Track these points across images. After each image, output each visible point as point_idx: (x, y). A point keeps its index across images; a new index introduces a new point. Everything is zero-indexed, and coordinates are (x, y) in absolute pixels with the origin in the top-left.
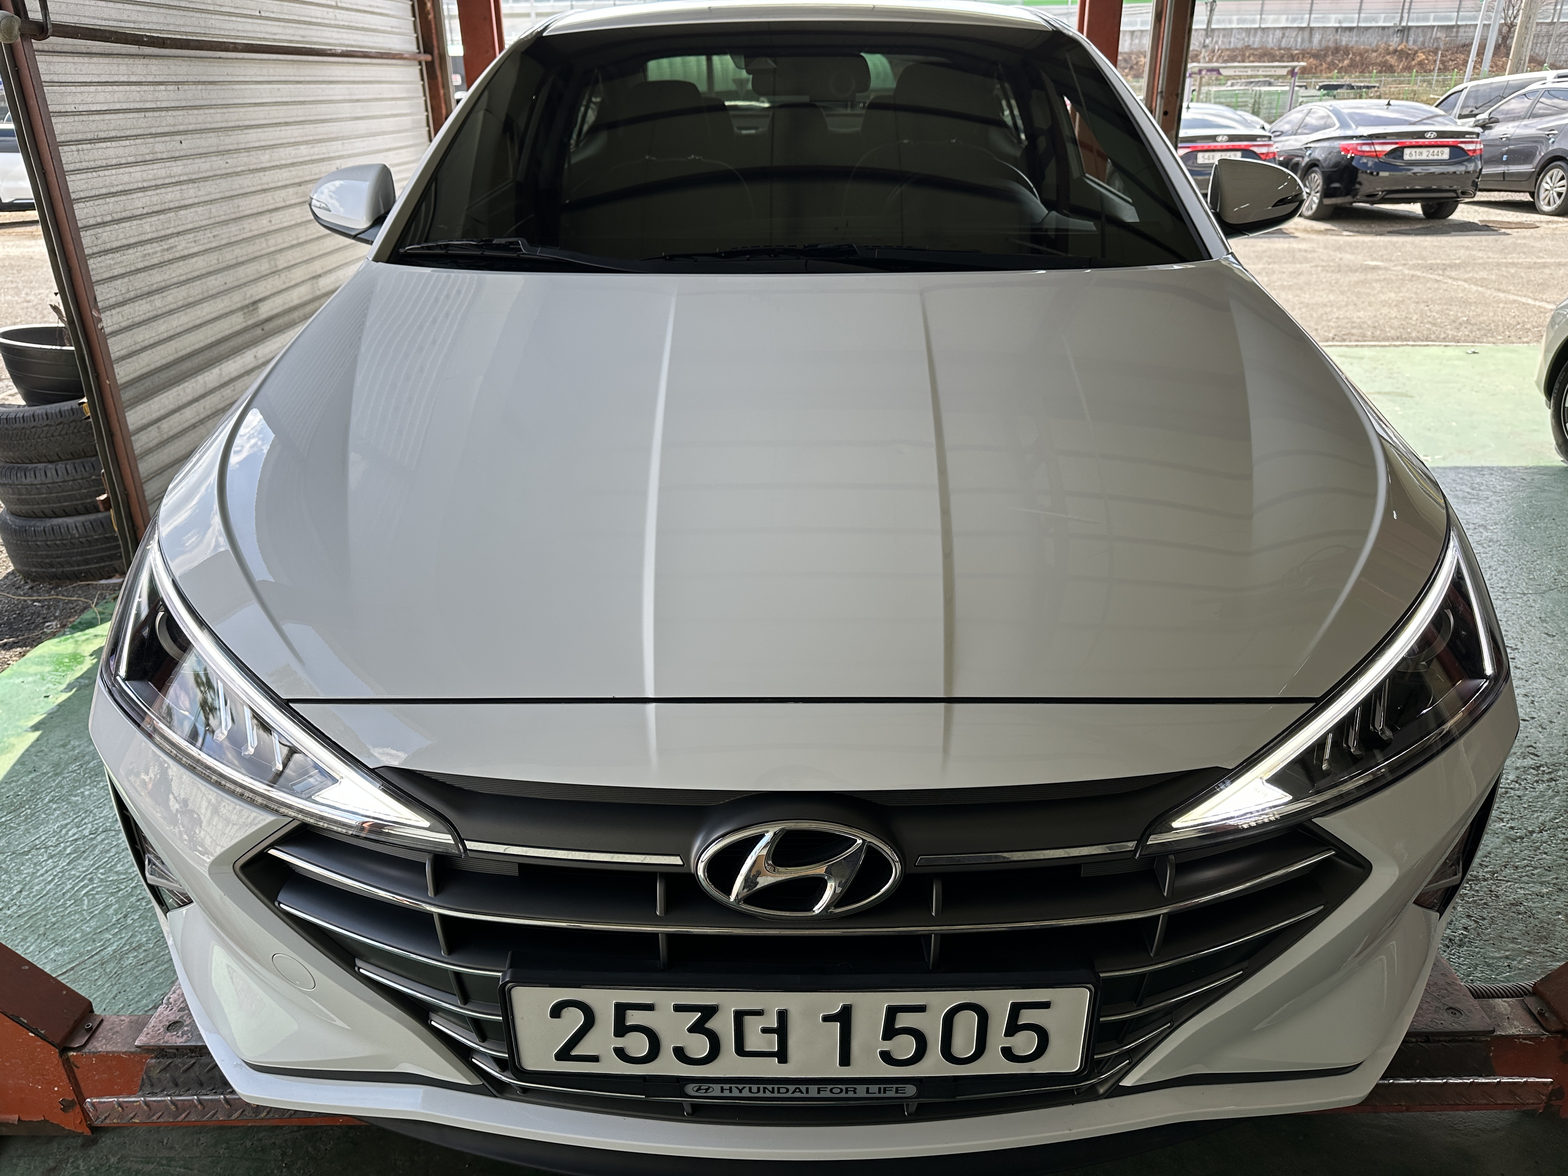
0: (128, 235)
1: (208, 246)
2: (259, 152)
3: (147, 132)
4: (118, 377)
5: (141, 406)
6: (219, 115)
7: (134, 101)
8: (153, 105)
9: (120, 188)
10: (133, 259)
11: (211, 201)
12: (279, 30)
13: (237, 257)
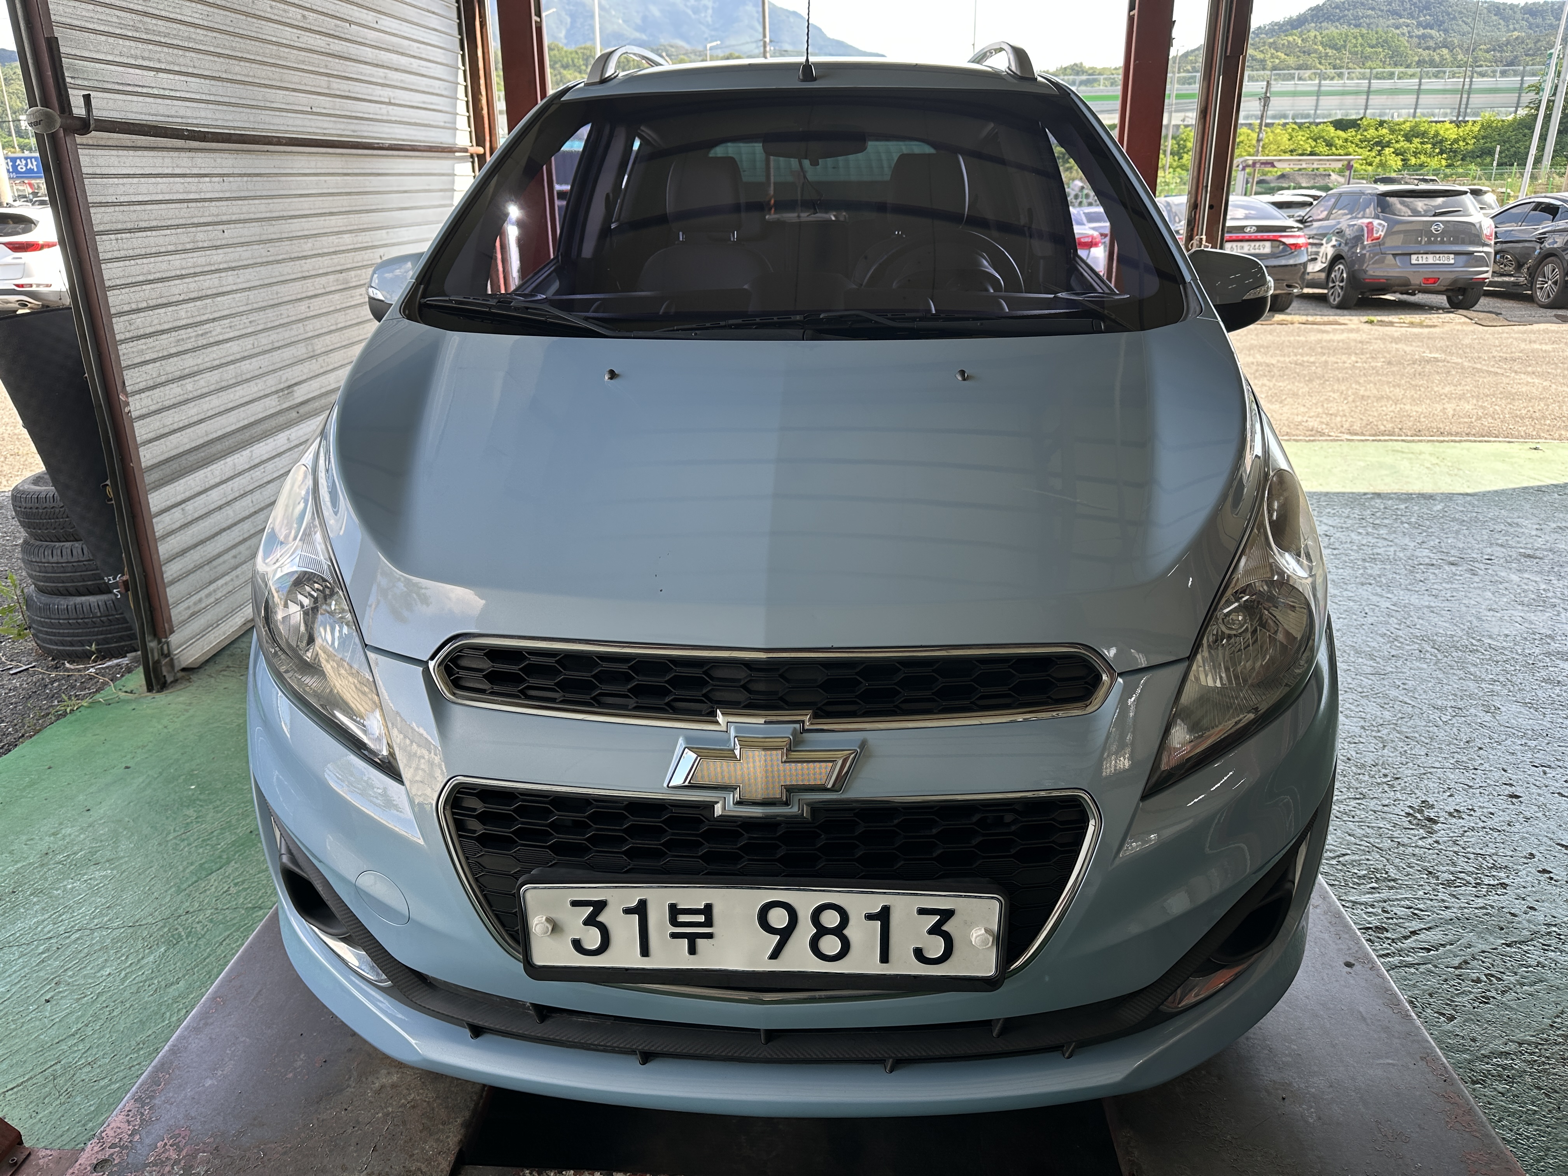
0: (162, 321)
1: (244, 332)
2: (302, 241)
3: (189, 222)
4: (143, 460)
5: (166, 488)
6: (263, 206)
7: (177, 192)
8: (197, 196)
9: (158, 275)
10: (166, 342)
11: (250, 289)
12: (331, 125)
13: (273, 342)
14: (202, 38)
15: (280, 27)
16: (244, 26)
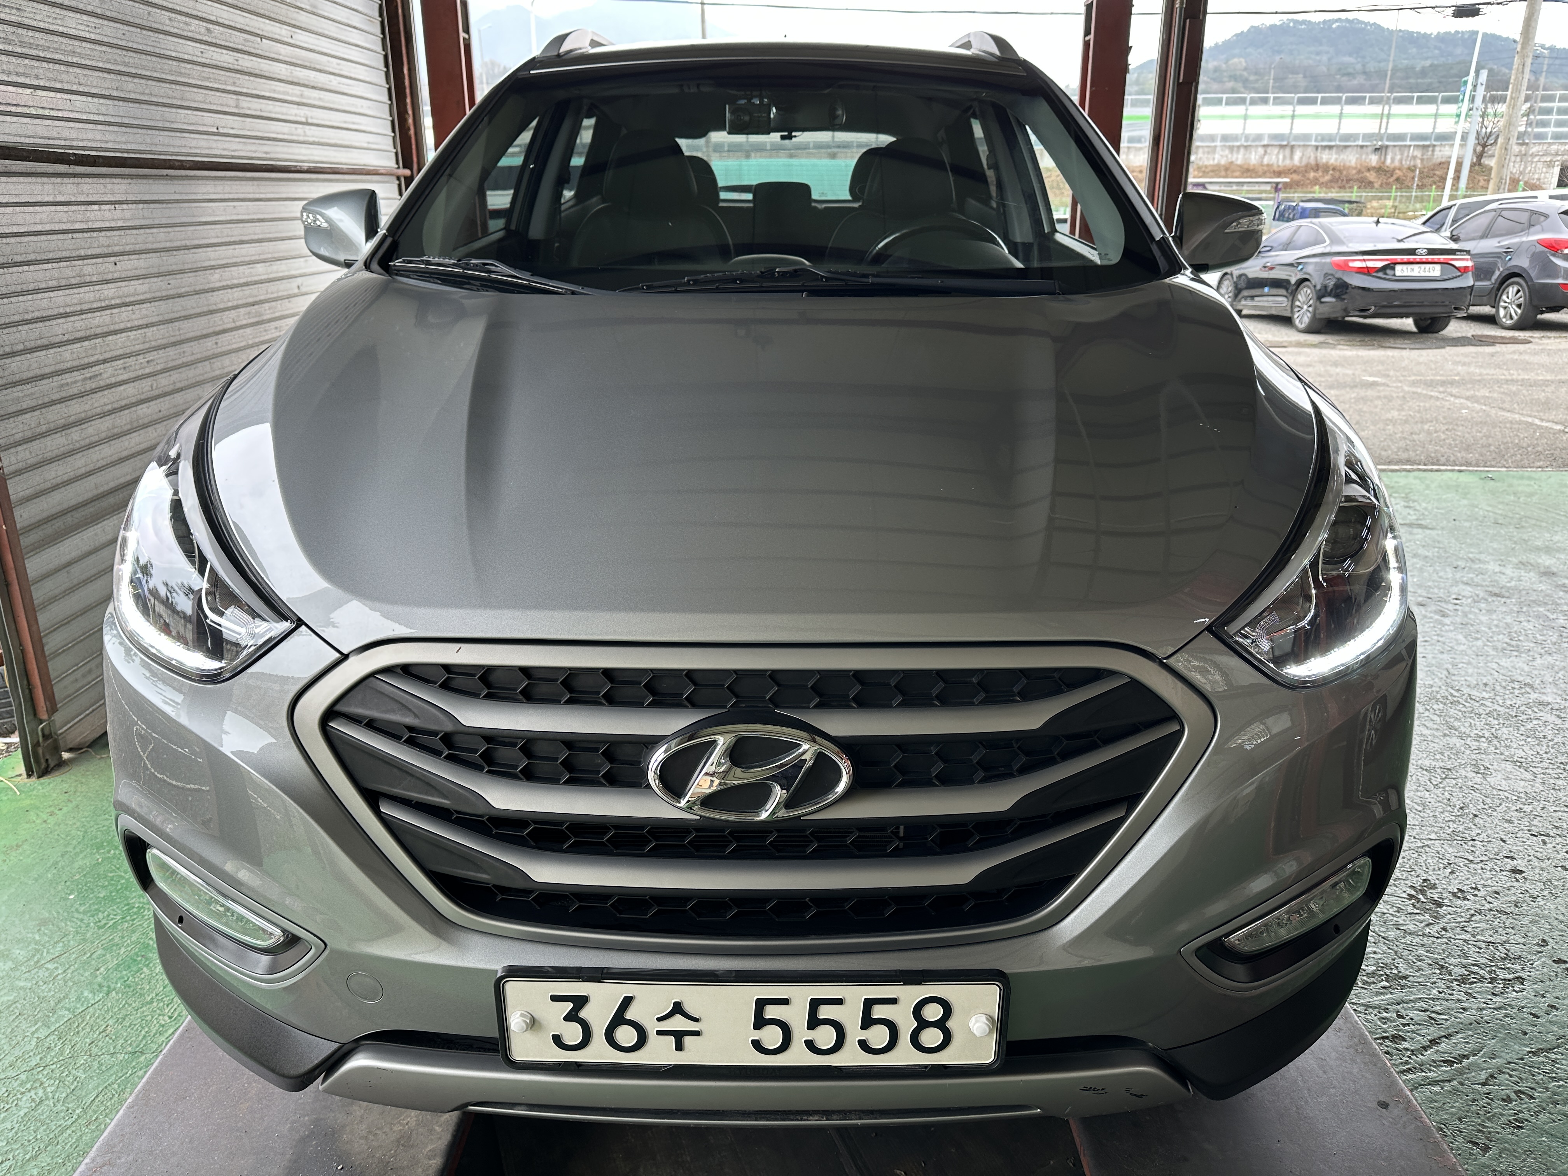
0: (43, 364)
1: (140, 373)
2: (208, 272)
3: (74, 255)
4: (18, 519)
5: (47, 551)
6: (162, 234)
7: (60, 222)
8: (83, 226)
9: (37, 314)
10: (46, 388)
11: (147, 326)
12: (240, 147)
13: (174, 383)
14: (88, 53)
15: (180, 41)
16: (139, 40)
